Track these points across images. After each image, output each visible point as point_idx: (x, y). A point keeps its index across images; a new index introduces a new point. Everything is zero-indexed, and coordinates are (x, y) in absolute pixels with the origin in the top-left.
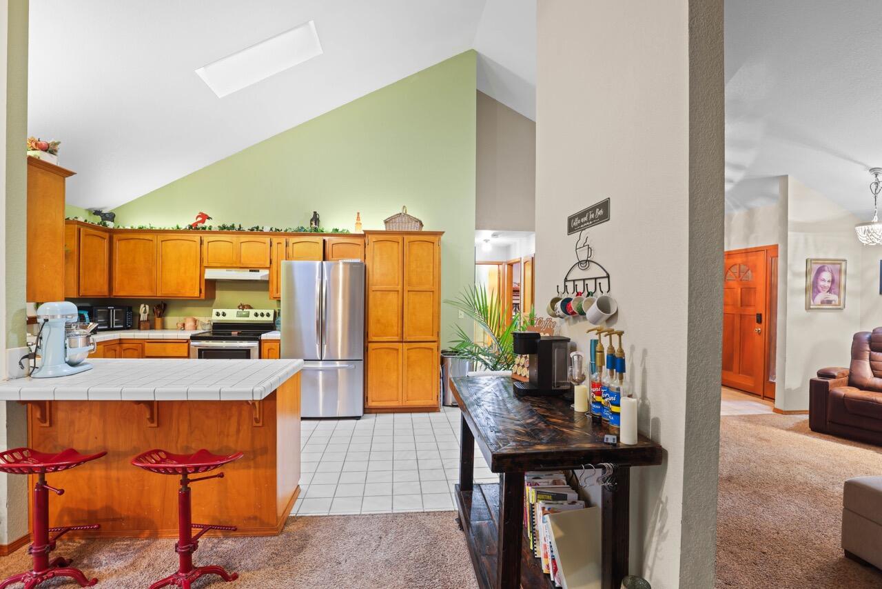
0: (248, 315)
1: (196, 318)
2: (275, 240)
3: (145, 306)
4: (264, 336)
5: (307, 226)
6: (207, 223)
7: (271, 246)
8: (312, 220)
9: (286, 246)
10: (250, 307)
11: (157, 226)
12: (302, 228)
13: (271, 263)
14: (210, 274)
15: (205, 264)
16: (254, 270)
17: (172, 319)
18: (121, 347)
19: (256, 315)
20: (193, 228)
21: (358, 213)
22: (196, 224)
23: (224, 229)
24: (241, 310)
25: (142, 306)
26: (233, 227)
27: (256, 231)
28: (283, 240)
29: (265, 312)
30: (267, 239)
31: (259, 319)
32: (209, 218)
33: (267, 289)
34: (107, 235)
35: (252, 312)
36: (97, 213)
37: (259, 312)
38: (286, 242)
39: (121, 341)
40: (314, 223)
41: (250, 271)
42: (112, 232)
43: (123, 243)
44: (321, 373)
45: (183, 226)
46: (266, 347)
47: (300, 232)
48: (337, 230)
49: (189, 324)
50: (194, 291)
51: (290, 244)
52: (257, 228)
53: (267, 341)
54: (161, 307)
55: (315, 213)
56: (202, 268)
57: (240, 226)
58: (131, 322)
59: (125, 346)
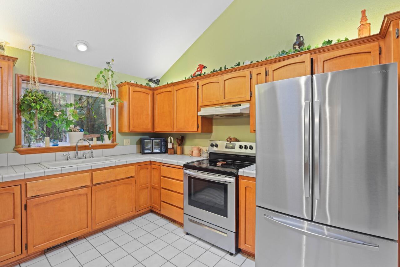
0: (233, 148)
1: (201, 147)
2: (255, 71)
3: (171, 138)
5: (289, 49)
7: (251, 78)
8: (295, 44)
9: (266, 75)
11: (175, 81)
12: (283, 52)
13: (251, 96)
14: (204, 112)
15: (200, 104)
16: (236, 104)
17: (187, 148)
18: (151, 166)
19: (241, 147)
20: (194, 77)
21: (364, 12)
22: (195, 73)
23: (214, 73)
24: (229, 142)
25: (169, 138)
26: (221, 69)
27: (239, 67)
28: (262, 70)
29: (248, 144)
30: (247, 72)
31: (243, 151)
32: (205, 67)
33: (248, 123)
34: (151, 92)
35: (238, 144)
36: (151, 80)
37: (243, 144)
38: (266, 72)
39: (151, 163)
40: (297, 47)
41: (233, 106)
42: (153, 89)
43: (159, 95)
45: (188, 76)
47: (284, 57)
48: (330, 42)
49: (196, 152)
50: (192, 126)
51: (270, 73)
52: (239, 64)
54: (181, 139)
55: (298, 36)
56: (199, 107)
57: (225, 67)
58: (165, 150)
59: (153, 166)
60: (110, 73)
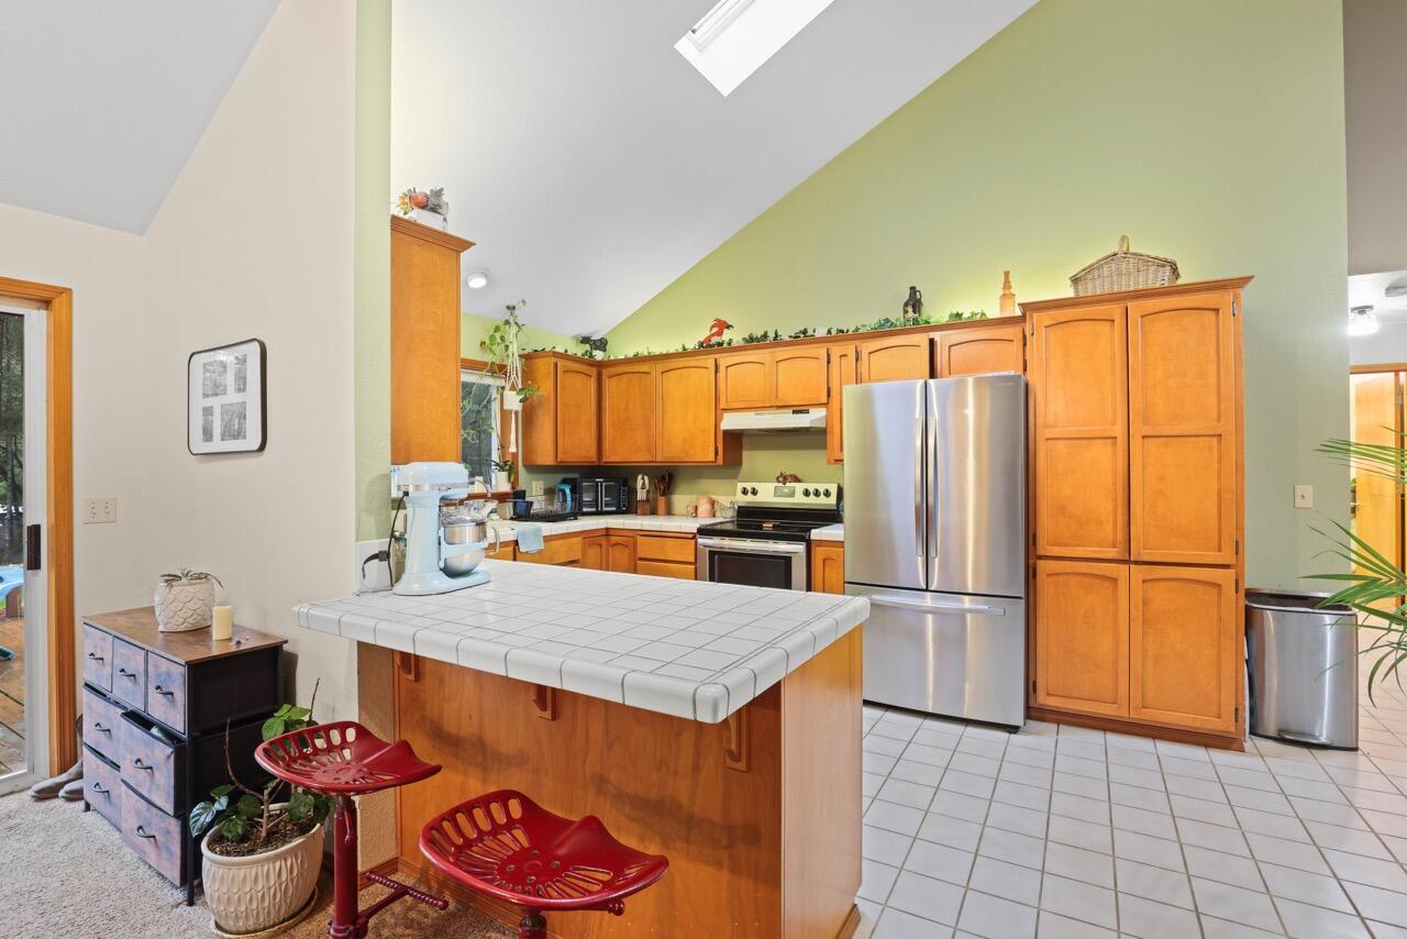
0: (792, 494)
1: (714, 497)
2: (836, 350)
3: (643, 478)
4: (816, 534)
5: (897, 315)
6: (727, 336)
7: (829, 362)
8: (906, 305)
9: (857, 360)
10: (797, 480)
11: (657, 350)
12: (887, 320)
13: (829, 396)
14: (731, 422)
15: (723, 405)
16: (800, 410)
17: (681, 500)
18: (608, 541)
19: (807, 493)
20: (706, 347)
21: (1007, 274)
22: (709, 339)
23: (753, 342)
24: (781, 485)
25: (640, 477)
26: (765, 336)
27: (802, 338)
28: (850, 348)
29: (822, 488)
30: (821, 351)
31: (812, 501)
32: (728, 327)
33: (823, 446)
34: (594, 371)
35: (799, 487)
36: (585, 340)
37: (811, 487)
38: (857, 352)
39: (608, 532)
40: (910, 309)
41: (794, 412)
42: (600, 365)
43: (614, 380)
44: (930, 618)
45: (691, 345)
46: (819, 553)
47: (885, 330)
48: (958, 315)
49: (704, 508)
50: (705, 451)
51: (864, 356)
52: (805, 332)
53: (821, 543)
54: (667, 479)
55: (913, 288)
56: (718, 412)
57: (776, 333)
58: (628, 506)
59: (614, 539)
60: (514, 329)
